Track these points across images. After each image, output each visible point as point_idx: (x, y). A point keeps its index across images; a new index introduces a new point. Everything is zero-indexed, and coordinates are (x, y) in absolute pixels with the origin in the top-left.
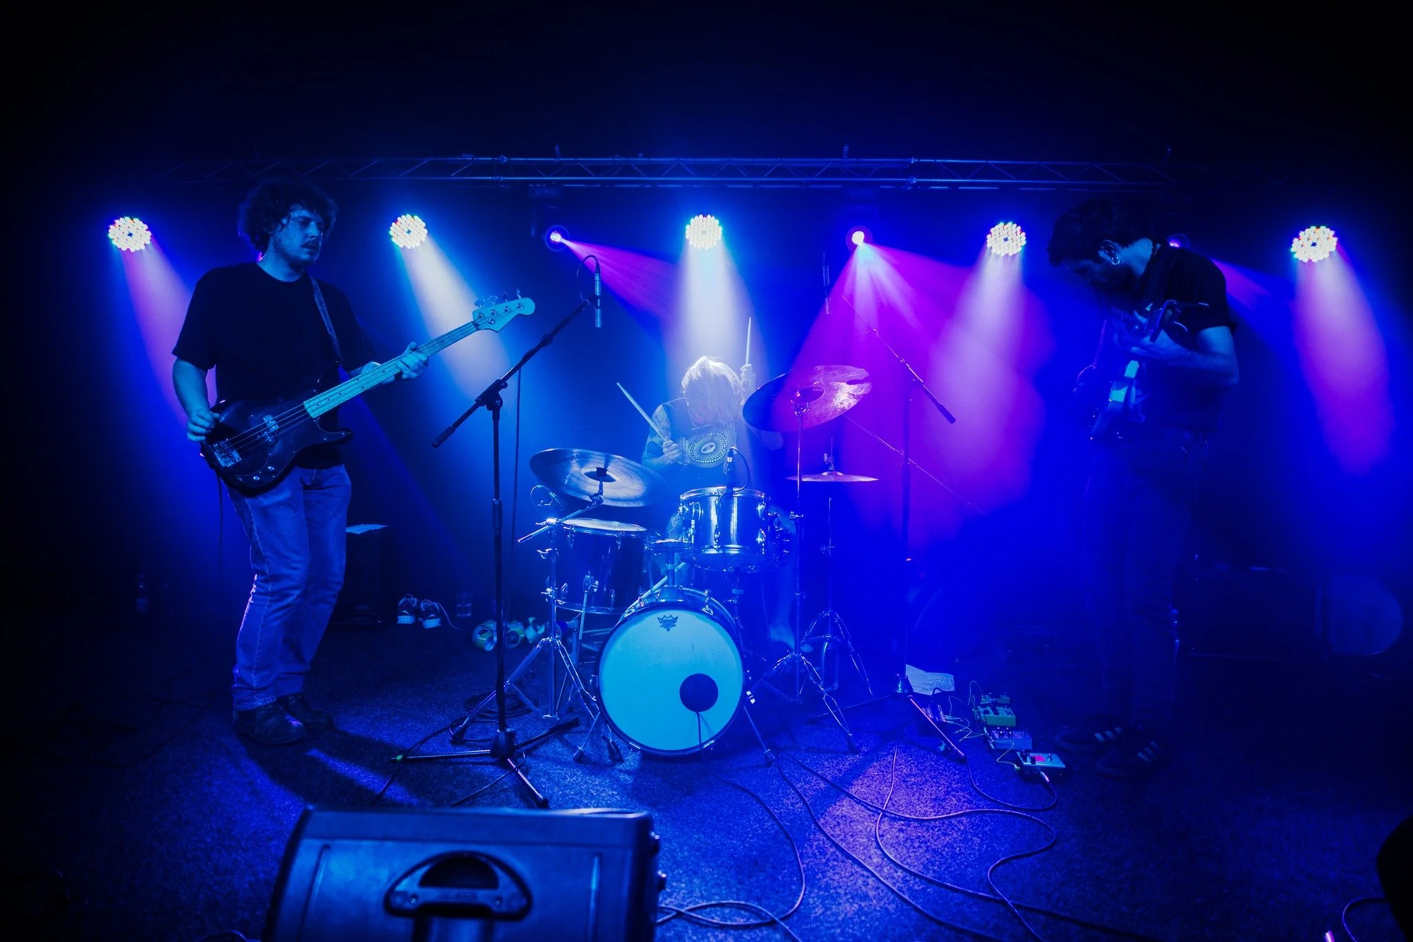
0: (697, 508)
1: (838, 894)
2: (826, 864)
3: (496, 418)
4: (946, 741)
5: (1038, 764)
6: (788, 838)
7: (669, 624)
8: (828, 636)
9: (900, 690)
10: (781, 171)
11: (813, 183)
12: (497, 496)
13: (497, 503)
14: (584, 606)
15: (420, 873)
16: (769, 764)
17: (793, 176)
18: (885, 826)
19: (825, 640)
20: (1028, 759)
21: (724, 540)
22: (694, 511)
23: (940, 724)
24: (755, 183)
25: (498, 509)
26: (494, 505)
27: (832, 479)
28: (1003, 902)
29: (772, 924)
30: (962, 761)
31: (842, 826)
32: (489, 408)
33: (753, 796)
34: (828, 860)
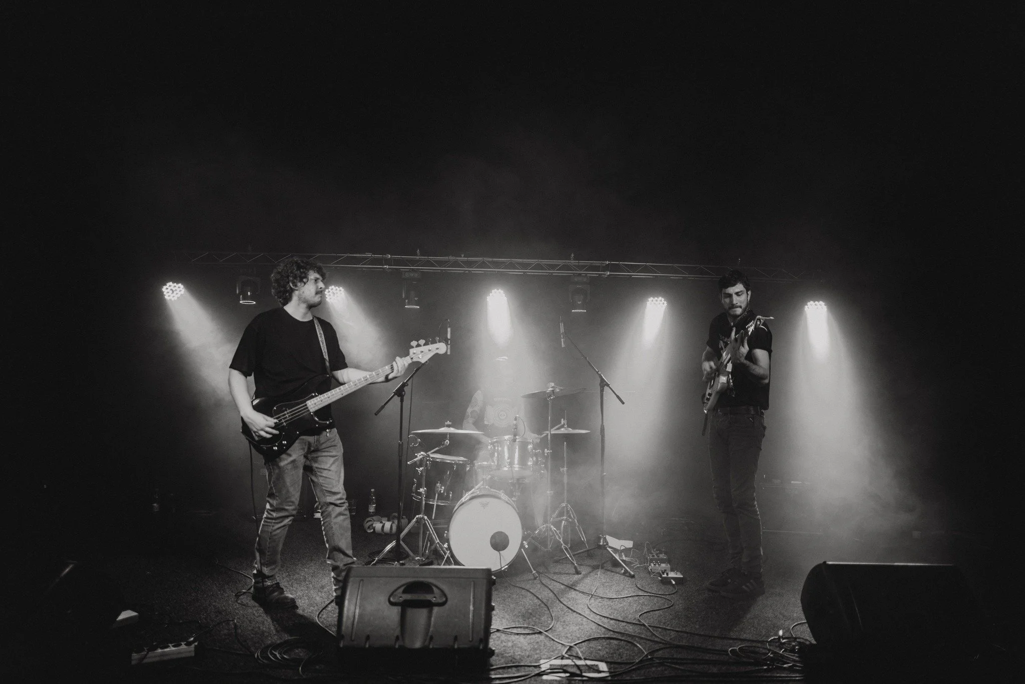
0: (498, 447)
1: (569, 624)
2: (564, 614)
3: (402, 401)
4: (624, 567)
5: (669, 576)
6: (546, 605)
7: (484, 505)
8: (565, 518)
9: (601, 544)
10: (539, 267)
11: (554, 273)
12: (401, 440)
13: (401, 443)
14: (436, 500)
15: (403, 588)
16: (535, 578)
17: (546, 270)
18: (593, 600)
19: (563, 520)
20: (665, 574)
21: (511, 464)
22: (496, 448)
23: (623, 561)
24: (524, 272)
25: (401, 446)
26: (399, 444)
27: (566, 432)
28: (644, 625)
29: (540, 633)
30: (633, 577)
31: (571, 601)
32: (398, 396)
33: (528, 591)
34: (565, 613)
